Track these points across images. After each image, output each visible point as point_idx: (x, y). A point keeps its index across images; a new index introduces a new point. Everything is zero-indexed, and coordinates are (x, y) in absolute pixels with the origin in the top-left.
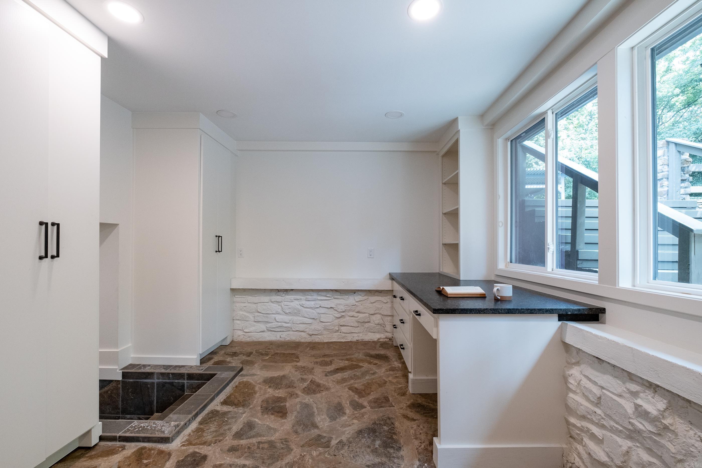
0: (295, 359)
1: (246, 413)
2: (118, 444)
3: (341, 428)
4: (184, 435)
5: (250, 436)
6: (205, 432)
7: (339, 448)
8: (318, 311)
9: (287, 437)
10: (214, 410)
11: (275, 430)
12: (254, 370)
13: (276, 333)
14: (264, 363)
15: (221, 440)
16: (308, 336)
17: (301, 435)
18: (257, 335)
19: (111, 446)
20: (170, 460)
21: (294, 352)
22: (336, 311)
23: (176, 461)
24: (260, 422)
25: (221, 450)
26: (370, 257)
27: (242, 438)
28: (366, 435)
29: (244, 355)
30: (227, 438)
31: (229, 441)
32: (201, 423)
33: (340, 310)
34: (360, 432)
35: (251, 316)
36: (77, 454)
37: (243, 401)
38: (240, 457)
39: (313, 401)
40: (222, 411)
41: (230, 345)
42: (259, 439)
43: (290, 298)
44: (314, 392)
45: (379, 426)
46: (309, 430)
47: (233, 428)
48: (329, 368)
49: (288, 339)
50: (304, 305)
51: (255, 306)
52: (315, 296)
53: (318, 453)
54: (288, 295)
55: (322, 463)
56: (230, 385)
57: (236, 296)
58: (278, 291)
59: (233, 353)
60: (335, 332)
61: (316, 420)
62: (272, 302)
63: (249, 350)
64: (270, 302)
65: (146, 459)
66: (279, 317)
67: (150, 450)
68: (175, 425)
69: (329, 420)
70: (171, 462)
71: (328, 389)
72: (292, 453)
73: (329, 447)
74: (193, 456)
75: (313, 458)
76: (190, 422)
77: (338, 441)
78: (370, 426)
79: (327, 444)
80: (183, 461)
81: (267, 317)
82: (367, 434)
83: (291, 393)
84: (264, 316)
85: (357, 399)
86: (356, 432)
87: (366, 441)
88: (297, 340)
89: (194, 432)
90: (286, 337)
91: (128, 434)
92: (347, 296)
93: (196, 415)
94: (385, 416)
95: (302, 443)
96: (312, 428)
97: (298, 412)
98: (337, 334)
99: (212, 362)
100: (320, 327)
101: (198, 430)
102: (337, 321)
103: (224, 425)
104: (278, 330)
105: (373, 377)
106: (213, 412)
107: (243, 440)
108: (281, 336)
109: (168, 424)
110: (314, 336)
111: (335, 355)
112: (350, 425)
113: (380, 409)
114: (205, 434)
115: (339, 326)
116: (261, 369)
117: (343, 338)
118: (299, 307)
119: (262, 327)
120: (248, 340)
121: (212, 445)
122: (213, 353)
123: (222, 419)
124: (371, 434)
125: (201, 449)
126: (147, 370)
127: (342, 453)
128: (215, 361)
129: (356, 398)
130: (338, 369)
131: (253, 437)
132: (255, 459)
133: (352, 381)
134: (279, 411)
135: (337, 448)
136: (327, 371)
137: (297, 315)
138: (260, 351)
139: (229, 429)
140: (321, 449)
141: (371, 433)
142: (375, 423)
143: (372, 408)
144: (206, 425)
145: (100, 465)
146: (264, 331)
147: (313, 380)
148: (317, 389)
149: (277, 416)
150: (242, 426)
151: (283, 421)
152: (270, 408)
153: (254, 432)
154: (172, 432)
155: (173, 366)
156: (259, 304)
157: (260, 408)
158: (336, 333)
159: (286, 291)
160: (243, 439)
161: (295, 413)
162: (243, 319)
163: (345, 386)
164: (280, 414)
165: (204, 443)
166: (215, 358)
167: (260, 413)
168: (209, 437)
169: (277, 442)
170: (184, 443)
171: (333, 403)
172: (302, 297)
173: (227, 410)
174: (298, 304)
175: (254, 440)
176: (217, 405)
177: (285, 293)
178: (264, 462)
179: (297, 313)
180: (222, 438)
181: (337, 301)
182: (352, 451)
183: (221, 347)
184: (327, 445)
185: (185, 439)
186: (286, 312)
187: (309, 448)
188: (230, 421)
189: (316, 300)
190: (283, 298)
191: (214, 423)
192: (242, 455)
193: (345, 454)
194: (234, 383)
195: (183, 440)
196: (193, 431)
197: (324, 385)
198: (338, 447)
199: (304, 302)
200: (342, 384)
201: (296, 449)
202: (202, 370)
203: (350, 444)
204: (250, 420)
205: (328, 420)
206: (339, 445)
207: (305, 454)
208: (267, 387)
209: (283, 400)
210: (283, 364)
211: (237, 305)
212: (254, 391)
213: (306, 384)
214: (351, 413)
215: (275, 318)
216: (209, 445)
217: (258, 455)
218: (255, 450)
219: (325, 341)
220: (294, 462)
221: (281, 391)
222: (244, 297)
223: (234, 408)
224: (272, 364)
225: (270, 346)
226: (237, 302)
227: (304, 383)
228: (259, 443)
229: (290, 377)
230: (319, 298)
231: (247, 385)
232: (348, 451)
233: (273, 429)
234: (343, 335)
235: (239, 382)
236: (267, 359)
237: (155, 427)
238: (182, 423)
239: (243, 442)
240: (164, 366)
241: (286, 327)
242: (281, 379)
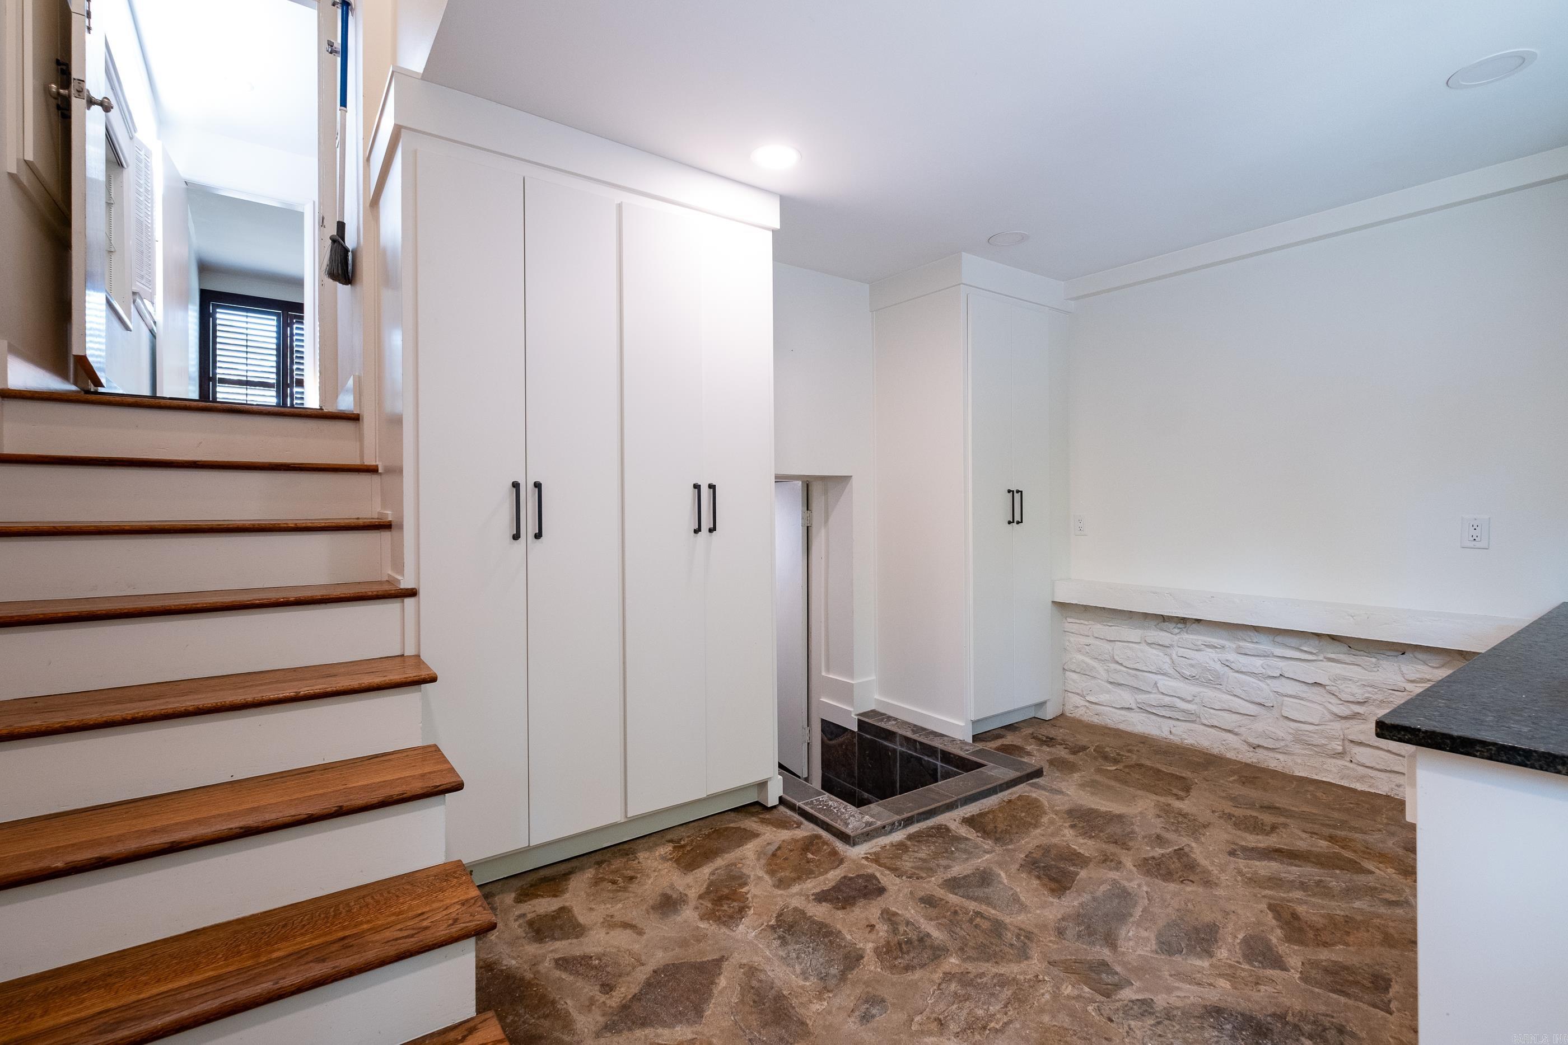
0: (1175, 791)
1: (994, 854)
2: (797, 817)
3: (1171, 976)
4: (876, 843)
5: (971, 894)
6: (909, 853)
7: (1131, 1012)
8: (1276, 685)
9: (1035, 931)
10: (945, 825)
11: (1023, 908)
12: (1064, 783)
13: (1159, 719)
14: (1098, 777)
15: (922, 878)
16: (1246, 747)
17: (1066, 943)
18: (1115, 713)
19: (789, 817)
20: (836, 870)
21: (1187, 774)
22: (1333, 697)
23: (843, 875)
24: (1005, 881)
25: (911, 893)
26: (1472, 544)
27: (956, 891)
28: (1229, 1027)
29: (1065, 748)
30: (933, 879)
31: (932, 886)
32: (910, 837)
33: (1344, 696)
34: (1216, 1012)
35: (1100, 668)
36: (754, 809)
37: (1002, 832)
38: (931, 919)
39: (1147, 892)
40: (956, 832)
41: (1052, 722)
42: (983, 908)
43: (1192, 639)
44: (1168, 876)
45: (1289, 1028)
46: (1093, 944)
47: (953, 869)
48: (1252, 840)
49: (1189, 741)
50: (1233, 664)
51: (1108, 646)
52: (1265, 645)
53: (1076, 992)
54: (1187, 633)
55: (1067, 1015)
56: (1001, 795)
57: (1069, 620)
58: (1164, 619)
59: (1047, 737)
60: (1334, 758)
61: (1123, 933)
62: (1149, 644)
63: (1083, 740)
64: (1144, 644)
65: (812, 854)
66: (1166, 683)
67: (825, 843)
68: (868, 822)
69: (1154, 947)
70: (836, 873)
71: (1208, 883)
72: (1024, 965)
73: (1108, 995)
74: (867, 881)
75: (1055, 996)
76: (893, 827)
77: (1140, 997)
78: (1260, 1016)
79: (1107, 989)
80: (851, 879)
81: (1136, 677)
82: (1234, 1027)
83: (1108, 854)
84: (1128, 674)
85: (1274, 941)
86: (1205, 1007)
87: (1215, 1039)
88: (1215, 751)
89: (893, 846)
90: (1185, 736)
91: (807, 808)
92: (1374, 660)
93: (909, 821)
94: (1333, 1017)
95: (1055, 957)
96: (1101, 942)
97: (1094, 899)
98: (1340, 762)
99: (999, 743)
100: (1282, 731)
101: (901, 846)
102: (1338, 726)
103: (944, 857)
104: (1163, 713)
105: (1382, 910)
106: (941, 829)
107: (954, 896)
108: (1173, 731)
109: (860, 816)
110: (1266, 752)
111: (1303, 817)
112: (1200, 984)
113: (1331, 994)
114: (905, 857)
115: (1347, 743)
116: (1082, 786)
117: (1361, 778)
118: (1218, 667)
119: (1127, 698)
120: (1096, 720)
121: (904, 878)
122: (1011, 728)
123: (947, 845)
124: (1244, 1033)
125: (885, 876)
126: (889, 726)
127: (1132, 1027)
128: (1005, 743)
129: (1276, 937)
130: (1278, 851)
131: (975, 899)
132: (952, 936)
133: (1298, 894)
134: (1054, 878)
135: (1126, 1008)
136: (1243, 843)
137: (1214, 686)
138: (1107, 749)
139: (947, 867)
140: (1086, 989)
141: (1246, 1030)
142: (1281, 1017)
143: (1305, 978)
144: (916, 844)
145: (764, 834)
146: (1131, 709)
147: (1187, 849)
148: (1180, 873)
149: (1044, 885)
150: (969, 872)
151: (1051, 899)
152: (1043, 864)
153: (984, 893)
154: (857, 829)
155: (928, 730)
156: (1116, 643)
157: (1023, 856)
158: (1334, 760)
159: (1184, 620)
160: (956, 894)
161: (1086, 897)
162: (1085, 672)
163: (1264, 897)
164: (1053, 885)
165: (894, 870)
166: (1009, 737)
167: (1017, 866)
168: (907, 864)
169: (1009, 930)
170: (869, 856)
171: (1197, 919)
172: (1227, 644)
173: (964, 835)
174: (1216, 659)
175: (972, 906)
176: (955, 820)
177: (1180, 625)
178: (963, 949)
179: (1214, 682)
180: (924, 875)
181: (1337, 669)
182: (1160, 1036)
183: (1033, 720)
184: (1108, 993)
185: (874, 850)
186: (1183, 673)
187: (1062, 974)
188: (957, 855)
189: (1268, 656)
190: (1176, 638)
191: (929, 846)
192: (937, 918)
193: (1137, 1032)
194: (1011, 794)
195: (871, 851)
196: (892, 844)
197: (1206, 871)
198: (1132, 1008)
199: (1232, 656)
200: (1260, 887)
201: (1036, 961)
202: (968, 751)
203: (1167, 1019)
204: (991, 869)
205: (1153, 945)
206: (1135, 1007)
207: (1046, 978)
208: (1067, 825)
209: (1079, 860)
210: (1140, 793)
211: (1072, 639)
212: (1037, 822)
213: (1158, 851)
214: (1228, 961)
215: (1156, 684)
216: (899, 876)
217: (962, 933)
218: (961, 920)
219: (1297, 774)
220: (1014, 979)
221: (1090, 842)
222: (1086, 623)
223: (978, 837)
224: (1113, 783)
225: (1137, 745)
226: (1072, 633)
227: (1157, 849)
228: (978, 914)
229: (1133, 824)
230: (1279, 651)
231: (1033, 807)
232: (1150, 1030)
233: (1022, 904)
234: (1362, 770)
235: (1020, 796)
236: (1111, 771)
237: (843, 813)
238: (879, 823)
239: (953, 898)
240: (915, 726)
241: (1184, 711)
242: (1111, 819)
